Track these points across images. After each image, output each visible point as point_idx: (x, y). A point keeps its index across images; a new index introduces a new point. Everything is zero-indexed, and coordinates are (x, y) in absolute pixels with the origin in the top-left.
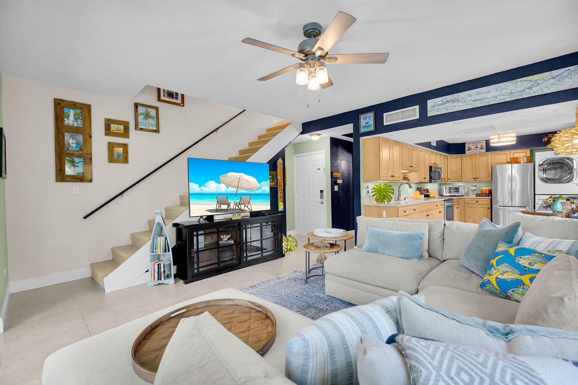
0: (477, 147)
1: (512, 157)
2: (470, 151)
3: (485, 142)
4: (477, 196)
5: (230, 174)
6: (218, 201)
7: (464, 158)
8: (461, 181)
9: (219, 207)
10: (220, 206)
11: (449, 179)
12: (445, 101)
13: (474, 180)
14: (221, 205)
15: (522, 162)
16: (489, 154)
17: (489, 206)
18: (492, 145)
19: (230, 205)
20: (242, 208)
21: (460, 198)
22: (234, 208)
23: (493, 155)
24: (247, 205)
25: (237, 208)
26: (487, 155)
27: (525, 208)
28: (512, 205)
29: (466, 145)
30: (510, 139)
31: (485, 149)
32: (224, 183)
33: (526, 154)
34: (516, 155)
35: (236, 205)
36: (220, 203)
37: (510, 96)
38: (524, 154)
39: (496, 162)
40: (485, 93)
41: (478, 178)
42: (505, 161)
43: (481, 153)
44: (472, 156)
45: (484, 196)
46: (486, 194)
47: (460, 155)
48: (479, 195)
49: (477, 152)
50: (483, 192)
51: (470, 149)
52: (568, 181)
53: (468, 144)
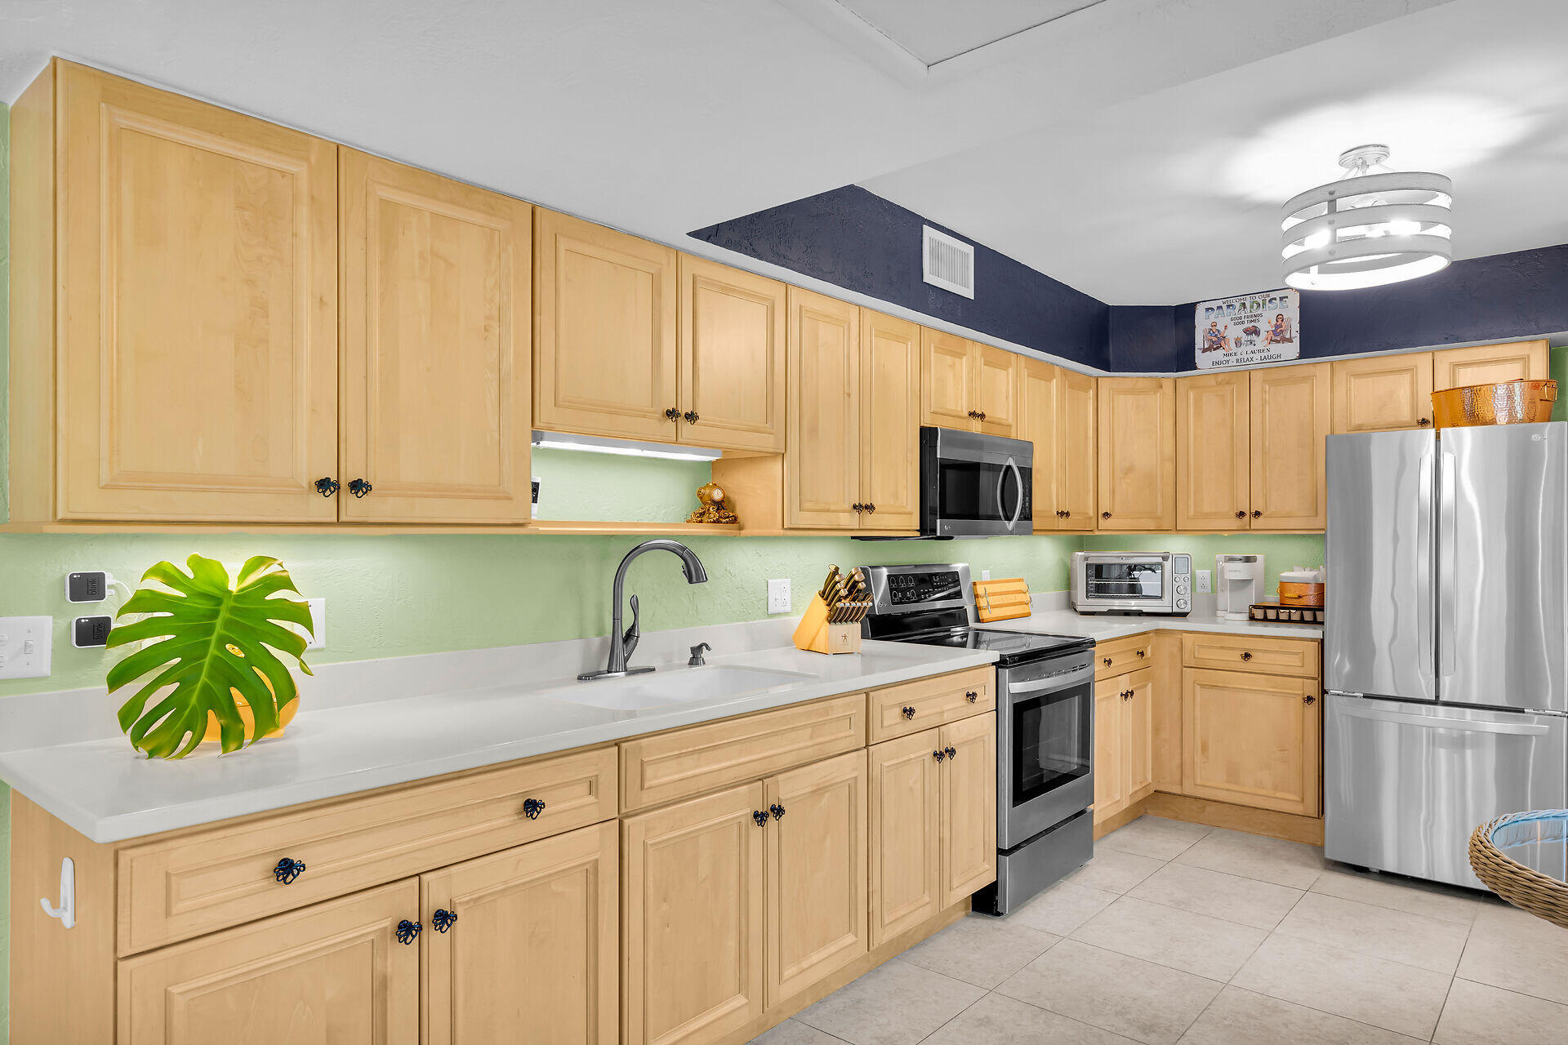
0: (1256, 332)
1: (1443, 384)
2: (1218, 355)
3: (1294, 304)
4: (1252, 618)
7: (1191, 395)
8: (1176, 530)
11: (1106, 515)
13: (1236, 523)
15: (1502, 417)
16: (1321, 367)
17: (1312, 689)
21: (1158, 632)
23: (1341, 376)
26: (1307, 378)
27: (1517, 720)
28: (1437, 697)
33: (1526, 368)
34: (1466, 378)
38: (1514, 371)
39: (1356, 422)
41: (1258, 514)
42: (1406, 416)
43: (1273, 365)
44: (1228, 383)
45: (1289, 621)
46: (1301, 609)
47: (1168, 378)
48: (1265, 613)
49: (1257, 356)
50: (1291, 593)
53: (1207, 310)
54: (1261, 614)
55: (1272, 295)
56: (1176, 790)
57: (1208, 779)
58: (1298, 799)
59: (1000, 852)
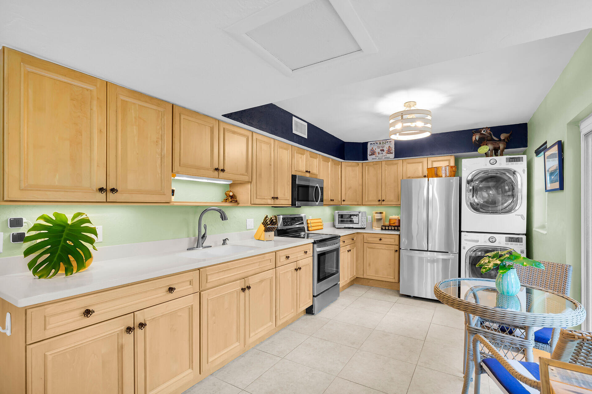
0: (383, 150)
1: (430, 166)
2: (374, 156)
3: (393, 145)
4: (382, 229)
7: (367, 167)
8: (362, 205)
11: (344, 201)
13: (377, 203)
15: (444, 175)
16: (400, 160)
17: (397, 248)
21: (357, 233)
23: (405, 163)
26: (396, 164)
27: (447, 255)
28: (428, 249)
29: (369, 145)
31: (394, 153)
33: (450, 163)
34: (436, 165)
38: (446, 163)
39: (409, 176)
42: (421, 174)
43: (390, 160)
44: (376, 164)
45: (392, 230)
46: (394, 226)
47: (361, 162)
48: (385, 228)
49: (384, 157)
50: (392, 222)
51: (373, 153)
52: (508, 210)
53: (371, 144)
54: (384, 228)
55: (388, 141)
56: (362, 277)
57: (370, 274)
58: (393, 278)
59: (314, 296)
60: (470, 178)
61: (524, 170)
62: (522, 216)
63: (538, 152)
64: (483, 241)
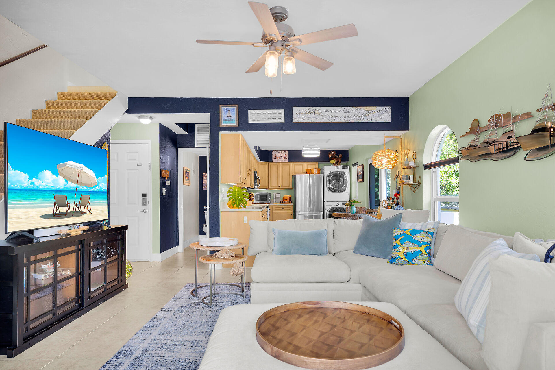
0: (282, 157)
3: (287, 152)
4: (281, 203)
5: (70, 163)
6: (55, 202)
7: (271, 166)
8: (268, 189)
9: (57, 210)
10: (58, 208)
11: (260, 186)
12: (308, 111)
13: (278, 188)
14: (60, 208)
15: (315, 173)
16: (290, 163)
17: (292, 212)
18: (303, 156)
19: (69, 207)
20: (82, 210)
22: (74, 211)
23: (293, 165)
24: (86, 206)
25: (77, 210)
26: (288, 165)
27: (318, 213)
28: (310, 211)
29: (273, 153)
30: (316, 152)
31: (288, 159)
32: (63, 176)
33: (316, 166)
34: (309, 167)
35: (76, 207)
36: (58, 204)
37: (353, 119)
39: (296, 172)
40: (337, 112)
41: (281, 186)
42: (302, 172)
43: (285, 162)
44: (277, 164)
45: (286, 203)
46: (288, 201)
47: (268, 163)
49: (282, 160)
50: (285, 199)
51: (276, 158)
52: (342, 191)
55: (284, 151)
60: (328, 175)
61: (349, 173)
62: (348, 193)
63: (354, 165)
64: (334, 205)
